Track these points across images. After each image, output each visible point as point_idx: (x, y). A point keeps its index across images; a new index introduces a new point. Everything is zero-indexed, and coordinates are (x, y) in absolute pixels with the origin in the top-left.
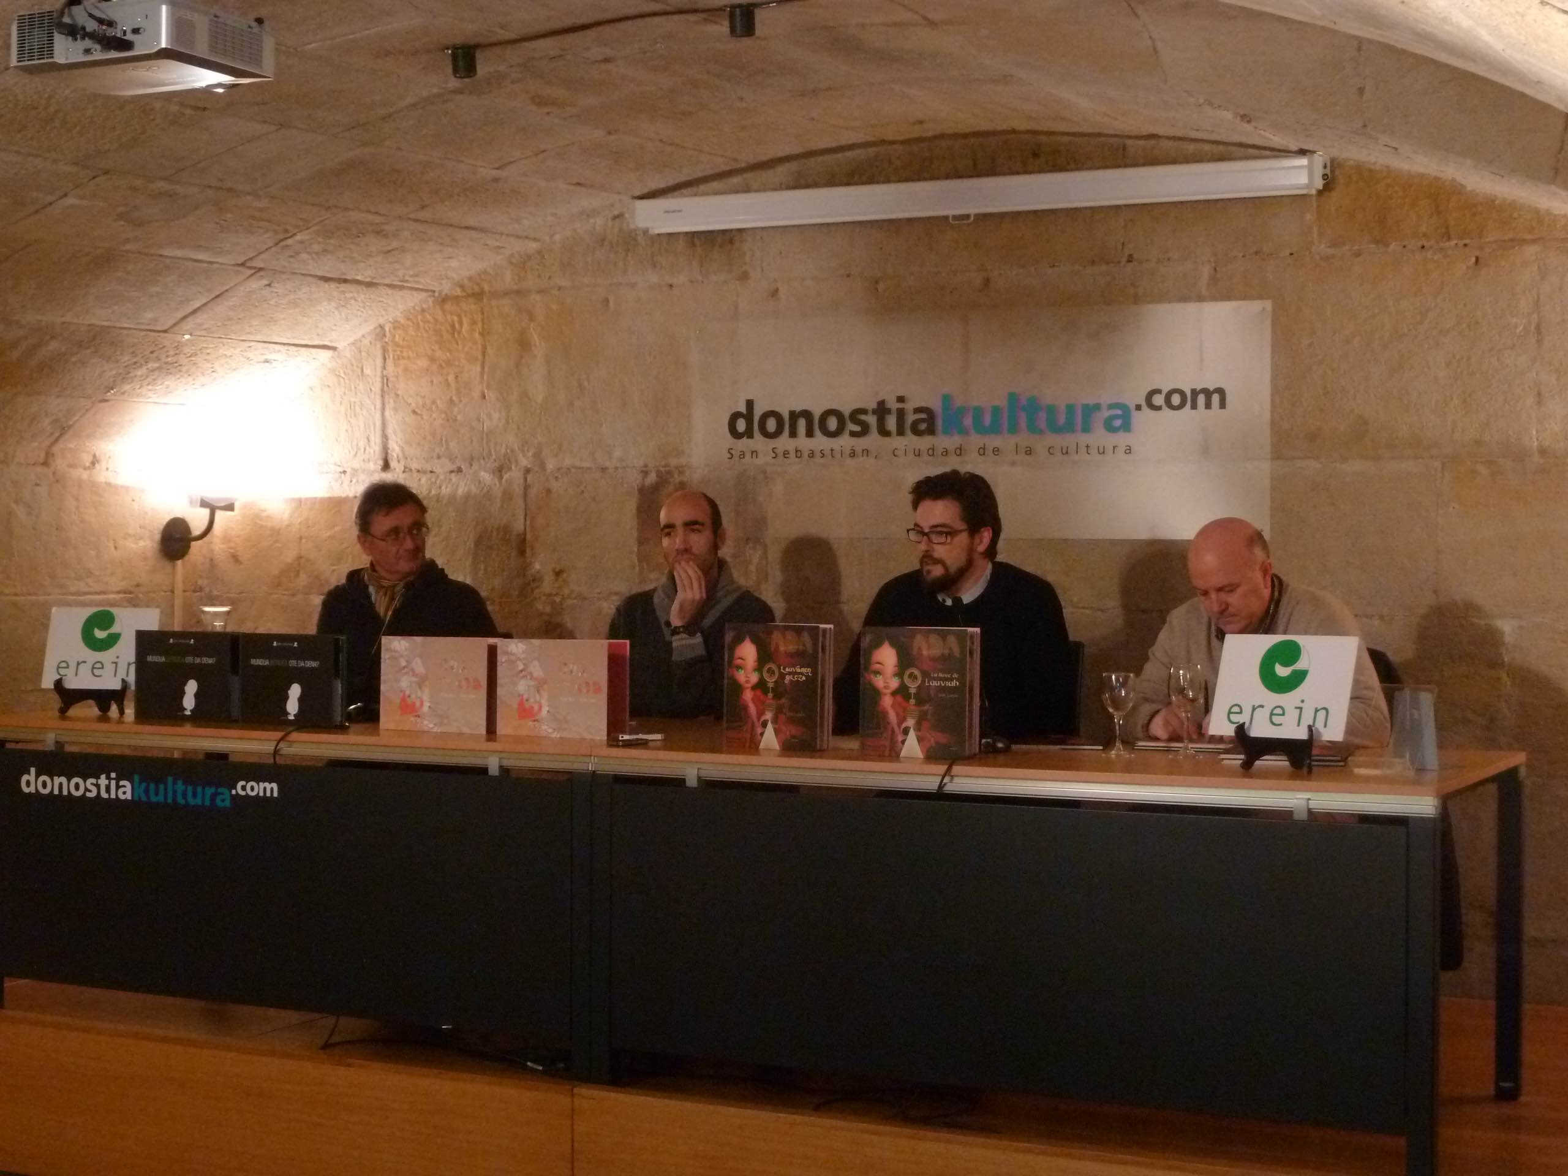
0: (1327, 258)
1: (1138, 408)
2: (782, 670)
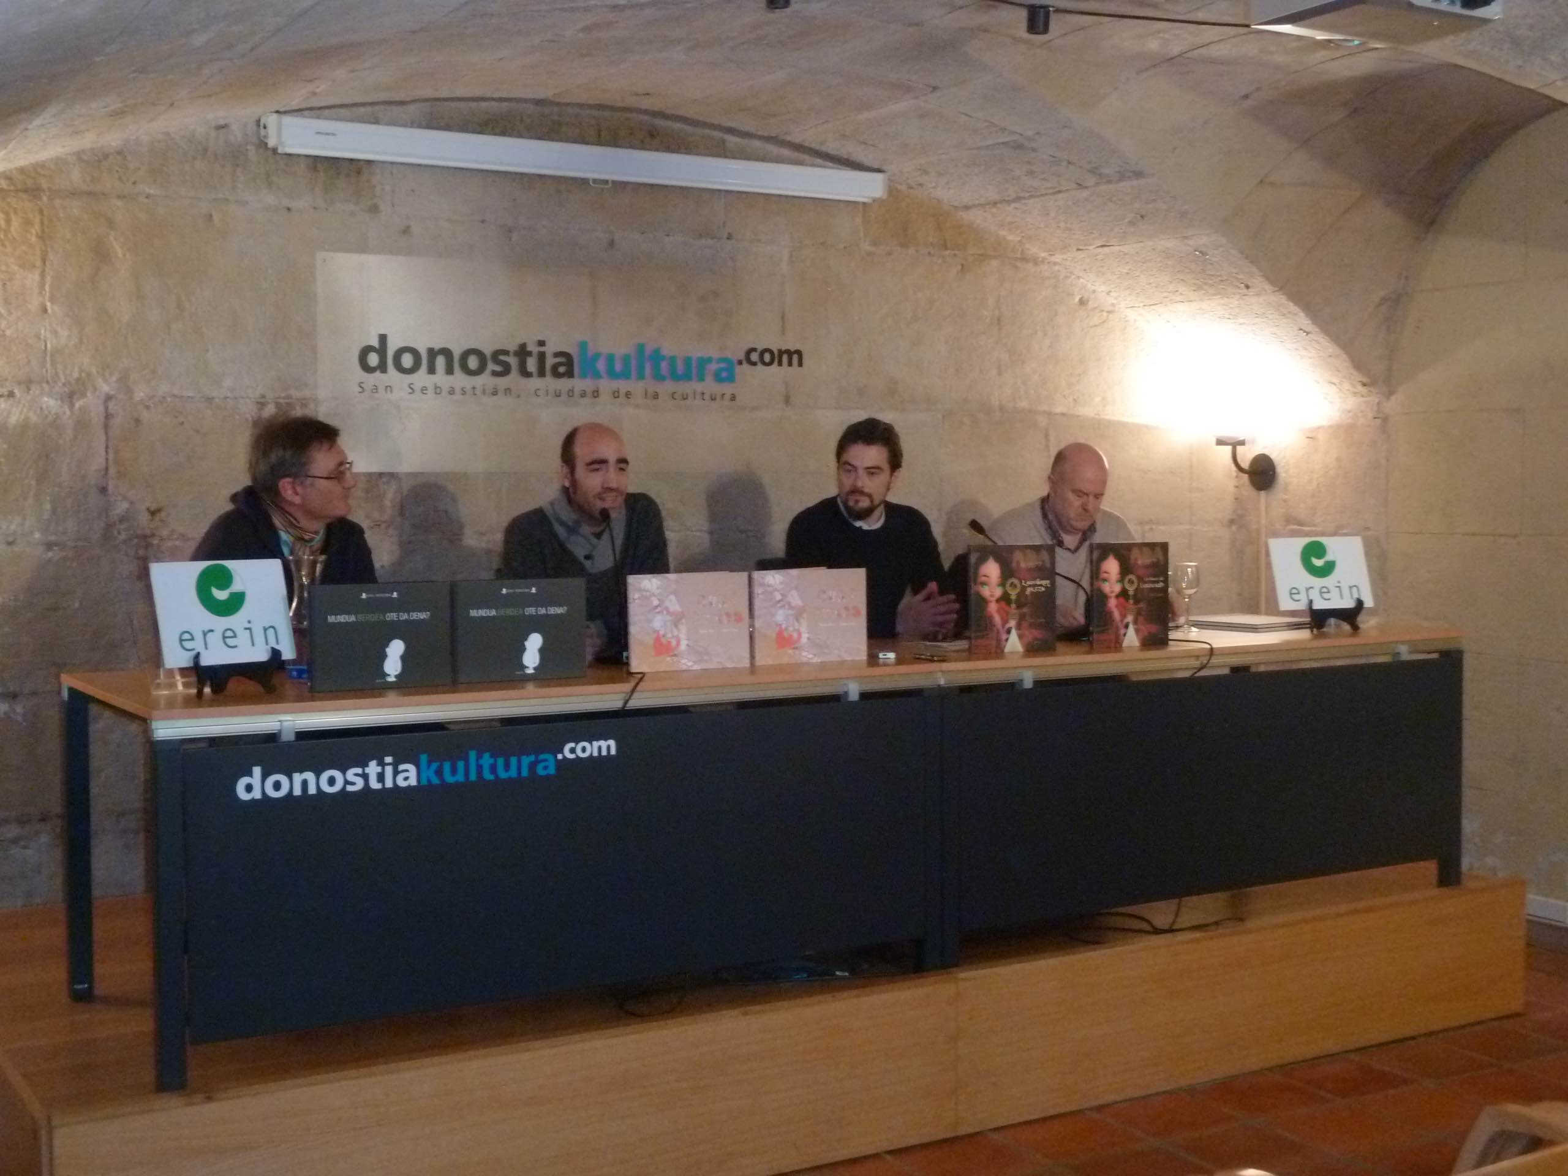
1: (740, 363)
2: (1023, 584)
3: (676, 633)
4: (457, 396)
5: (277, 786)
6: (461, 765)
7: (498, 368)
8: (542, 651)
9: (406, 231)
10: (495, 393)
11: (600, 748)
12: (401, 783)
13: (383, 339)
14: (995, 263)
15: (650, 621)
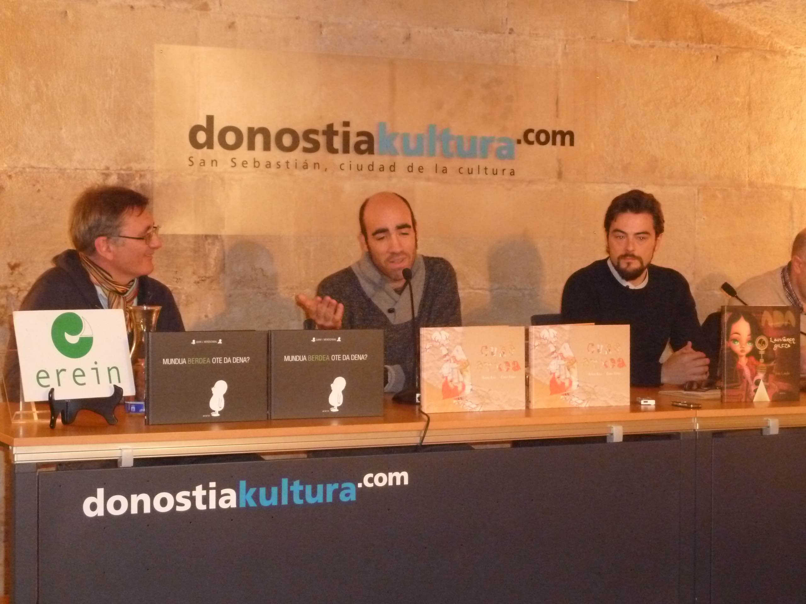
0: (635, 47)
1: (519, 142)
2: (771, 341)
3: (461, 379)
4: (273, 170)
5: (117, 505)
6: (274, 490)
7: (309, 146)
8: (345, 392)
9: (232, 26)
10: (305, 167)
11: (395, 479)
12: (223, 505)
13: (210, 119)
14: (746, 55)
15: (439, 368)
